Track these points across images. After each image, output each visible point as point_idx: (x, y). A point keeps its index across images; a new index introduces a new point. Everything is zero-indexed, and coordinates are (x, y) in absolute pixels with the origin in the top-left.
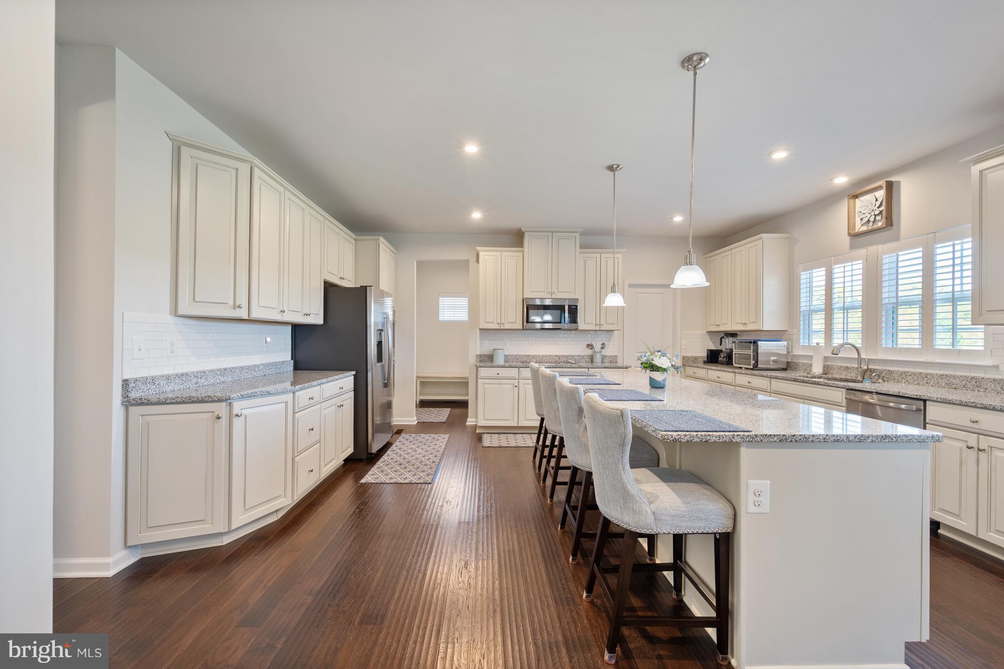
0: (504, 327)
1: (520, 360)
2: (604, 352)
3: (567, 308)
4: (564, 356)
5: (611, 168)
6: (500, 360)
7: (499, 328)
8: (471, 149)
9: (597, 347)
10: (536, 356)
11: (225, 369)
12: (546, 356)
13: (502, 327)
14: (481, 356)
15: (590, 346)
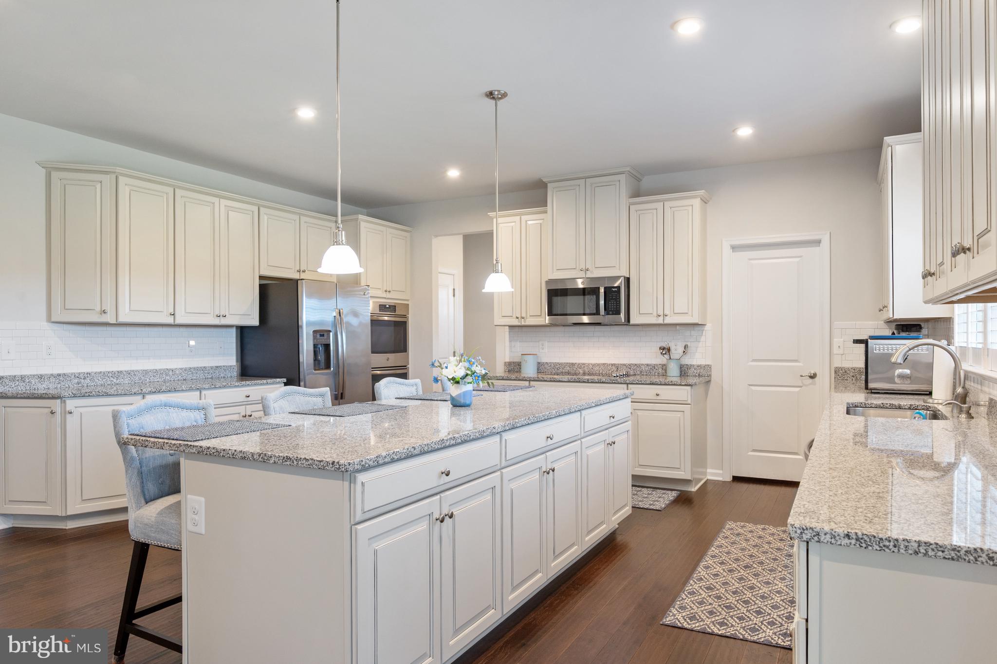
0: (525, 322)
1: (561, 370)
2: (687, 361)
3: (602, 290)
4: (625, 365)
5: (490, 95)
6: (529, 370)
7: (519, 324)
8: (306, 113)
9: (677, 350)
10: (584, 364)
11: (120, 372)
12: (598, 365)
13: (523, 323)
14: (510, 364)
15: (665, 350)
